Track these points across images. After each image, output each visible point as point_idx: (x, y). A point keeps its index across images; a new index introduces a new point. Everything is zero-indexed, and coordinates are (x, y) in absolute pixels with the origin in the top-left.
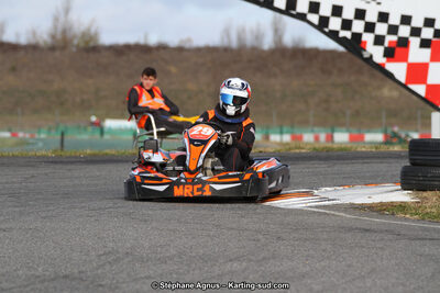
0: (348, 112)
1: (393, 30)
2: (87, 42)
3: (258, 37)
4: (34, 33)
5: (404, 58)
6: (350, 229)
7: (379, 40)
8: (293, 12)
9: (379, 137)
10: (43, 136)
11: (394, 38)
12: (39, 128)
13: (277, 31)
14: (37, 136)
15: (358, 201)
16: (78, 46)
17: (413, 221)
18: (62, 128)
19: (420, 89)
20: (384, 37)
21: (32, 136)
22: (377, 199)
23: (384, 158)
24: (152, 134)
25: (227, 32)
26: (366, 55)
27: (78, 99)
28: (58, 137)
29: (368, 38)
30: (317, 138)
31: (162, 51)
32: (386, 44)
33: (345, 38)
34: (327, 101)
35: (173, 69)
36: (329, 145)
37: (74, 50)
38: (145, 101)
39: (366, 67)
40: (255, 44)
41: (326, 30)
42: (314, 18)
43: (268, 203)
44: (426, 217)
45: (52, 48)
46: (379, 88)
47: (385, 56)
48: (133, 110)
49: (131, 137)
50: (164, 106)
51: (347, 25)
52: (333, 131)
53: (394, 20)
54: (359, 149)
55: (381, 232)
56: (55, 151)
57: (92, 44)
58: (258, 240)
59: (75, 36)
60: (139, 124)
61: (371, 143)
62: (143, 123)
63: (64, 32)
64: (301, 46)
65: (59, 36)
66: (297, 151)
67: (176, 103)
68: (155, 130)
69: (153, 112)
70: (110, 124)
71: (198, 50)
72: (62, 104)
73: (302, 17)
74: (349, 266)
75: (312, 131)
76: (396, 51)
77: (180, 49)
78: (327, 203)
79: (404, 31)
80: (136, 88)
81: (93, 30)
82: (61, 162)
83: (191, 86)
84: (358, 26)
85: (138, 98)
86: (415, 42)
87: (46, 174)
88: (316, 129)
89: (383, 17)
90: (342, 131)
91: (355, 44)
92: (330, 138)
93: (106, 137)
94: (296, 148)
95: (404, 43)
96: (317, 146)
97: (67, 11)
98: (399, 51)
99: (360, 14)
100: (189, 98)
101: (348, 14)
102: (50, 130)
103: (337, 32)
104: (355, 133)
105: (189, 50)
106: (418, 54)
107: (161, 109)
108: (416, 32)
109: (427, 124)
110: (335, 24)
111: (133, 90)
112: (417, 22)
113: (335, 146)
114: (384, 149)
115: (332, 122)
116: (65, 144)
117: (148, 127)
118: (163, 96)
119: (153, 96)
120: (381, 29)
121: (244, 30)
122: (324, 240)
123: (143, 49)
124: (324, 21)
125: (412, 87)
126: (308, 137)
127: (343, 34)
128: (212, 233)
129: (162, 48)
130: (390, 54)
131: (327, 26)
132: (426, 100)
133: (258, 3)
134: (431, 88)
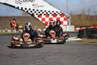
1: (39, 12)
5: (41, 17)
7: (37, 14)
19: (44, 22)
26: (35, 17)
29: (35, 14)
42: (26, 11)
51: (31, 12)
53: (39, 11)
73: (24, 11)
79: (41, 13)
84: (33, 12)
86: (43, 14)
89: (38, 10)
91: (33, 15)
95: (41, 15)
98: (40, 16)
99: (34, 10)
101: (32, 10)
106: (43, 16)
108: (43, 13)
110: (29, 12)
112: (43, 11)
120: (37, 12)
124: (28, 11)
127: (31, 13)
130: (39, 16)
132: (45, 24)
133: (16, 8)
134: (46, 22)
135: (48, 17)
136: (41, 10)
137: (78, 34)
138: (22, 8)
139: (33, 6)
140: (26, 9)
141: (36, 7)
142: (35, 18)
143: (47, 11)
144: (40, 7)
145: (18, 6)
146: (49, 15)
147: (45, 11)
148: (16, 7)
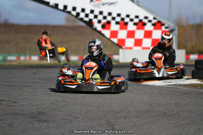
1: (105, 18)
5: (109, 28)
7: (99, 22)
8: (66, 11)
11: (105, 21)
19: (115, 40)
26: (94, 27)
29: (95, 21)
32: (102, 23)
33: (86, 21)
41: (79, 18)
42: (74, 13)
51: (87, 16)
53: (105, 14)
73: (69, 13)
76: (106, 26)
79: (109, 18)
84: (91, 16)
86: (113, 22)
89: (101, 13)
91: (90, 23)
95: (109, 23)
99: (92, 12)
101: (87, 11)
103: (83, 19)
106: (114, 27)
108: (114, 19)
110: (82, 15)
112: (114, 15)
120: (100, 17)
124: (78, 14)
125: (112, 39)
127: (87, 19)
130: (104, 27)
132: (117, 45)
133: (52, 6)
134: (119, 40)
135: (126, 28)
136: (110, 11)
137: (194, 68)
138: (65, 7)
139: (92, 3)
140: (74, 9)
141: (98, 6)
142: (95, 29)
143: (123, 16)
144: (106, 5)
145: (57, 2)
146: (126, 24)
147: (119, 15)
148: (51, 4)
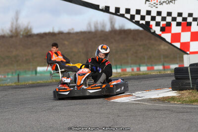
0: (146, 57)
1: (164, 19)
2: (27, 33)
3: (104, 26)
4: (3, 31)
5: (170, 31)
6: (150, 110)
7: (158, 24)
8: (119, 14)
9: (160, 67)
10: (10, 76)
11: (164, 23)
12: (8, 73)
13: (112, 23)
14: (7, 77)
15: (153, 97)
16: (23, 35)
17: (178, 104)
18: (18, 72)
19: (178, 45)
20: (160, 22)
21: (5, 77)
22: (161, 96)
23: (164, 77)
24: (59, 73)
25: (89, 24)
26: (152, 31)
27: (24, 59)
28: (16, 76)
29: (153, 23)
30: (133, 70)
31: (61, 35)
32: (161, 26)
33: (142, 24)
34: (136, 53)
35: (66, 43)
36: (139, 72)
37: (21, 37)
38: (54, 58)
39: (153, 36)
40: (102, 29)
41: (134, 21)
42: (128, 16)
43: (112, 101)
44: (184, 102)
45: (11, 37)
46: (159, 45)
47: (161, 31)
48: (49, 62)
49: (49, 74)
50: (63, 60)
51: (143, 18)
52: (140, 66)
53: (164, 14)
54: (152, 74)
55: (164, 110)
56: (16, 83)
57: (29, 34)
58: (109, 118)
59: (21, 31)
60: (52, 68)
61: (157, 70)
62: (54, 68)
63: (16, 29)
64: (123, 29)
65: (14, 31)
66: (124, 76)
67: (68, 58)
68: (60, 71)
69: (58, 62)
70: (39, 69)
71: (77, 33)
72: (17, 61)
73: (122, 16)
74: (151, 126)
75: (131, 67)
77: (69, 33)
78: (139, 99)
79: (169, 19)
80: (50, 52)
81: (29, 27)
82: (19, 88)
83: (75, 50)
84: (148, 18)
85: (51, 57)
86: (174, 24)
87: (12, 94)
88: (132, 66)
89: (159, 13)
90: (144, 66)
91: (147, 26)
92: (139, 69)
93: (38, 75)
94: (124, 75)
95: (169, 24)
96: (133, 73)
97: (17, 20)
98: (167, 28)
99: (149, 13)
100: (74, 55)
101: (143, 13)
102: (12, 73)
103: (139, 22)
104: (150, 66)
105: (73, 34)
106: (175, 29)
107: (62, 61)
108: (174, 19)
109: (182, 60)
110: (138, 18)
111: (49, 53)
112: (175, 15)
113: (141, 73)
114: (163, 73)
115: (139, 62)
116: (20, 79)
117: (57, 69)
118: (62, 55)
119: (58, 55)
120: (158, 19)
121: (97, 23)
122: (139, 115)
123: (52, 35)
124: (133, 17)
125: (174, 44)
126: (129, 70)
127: (142, 22)
128: (88, 116)
129: (61, 33)
131: (134, 19)
132: (180, 49)
133: (102, 10)
134: (182, 44)
135: (189, 30)
136: (169, 11)
138: (117, 10)
139: (147, 2)
140: (128, 11)
141: (155, 5)
142: (154, 33)
143: (185, 15)
144: (164, 4)
146: (190, 24)
147: (180, 14)
148: (100, 8)
